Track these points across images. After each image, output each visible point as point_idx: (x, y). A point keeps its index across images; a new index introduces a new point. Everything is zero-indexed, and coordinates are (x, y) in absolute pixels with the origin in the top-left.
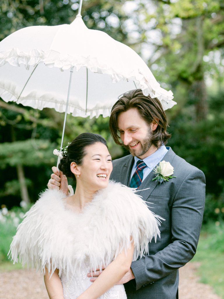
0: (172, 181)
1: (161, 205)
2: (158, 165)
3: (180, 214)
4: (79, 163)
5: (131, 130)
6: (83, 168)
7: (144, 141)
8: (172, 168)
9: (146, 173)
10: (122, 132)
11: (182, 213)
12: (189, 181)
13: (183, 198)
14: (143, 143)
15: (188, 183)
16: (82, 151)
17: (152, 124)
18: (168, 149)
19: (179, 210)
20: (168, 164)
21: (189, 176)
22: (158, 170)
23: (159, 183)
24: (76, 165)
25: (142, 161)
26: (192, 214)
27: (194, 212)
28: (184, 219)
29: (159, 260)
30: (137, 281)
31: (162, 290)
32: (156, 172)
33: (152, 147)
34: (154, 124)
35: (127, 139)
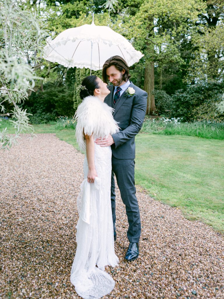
1: (129, 107)
2: (127, 88)
3: (136, 111)
5: (113, 75)
7: (119, 79)
8: (134, 90)
9: (121, 93)
10: (109, 76)
11: (137, 110)
12: (142, 96)
13: (139, 104)
14: (118, 81)
17: (122, 72)
18: (130, 82)
20: (132, 88)
21: (142, 94)
22: (128, 91)
23: (128, 97)
25: (120, 87)
26: (141, 111)
27: (142, 111)
28: (138, 113)
29: (125, 133)
30: (116, 144)
31: (130, 146)
32: (127, 92)
33: (123, 81)
34: (123, 71)
35: (111, 79)
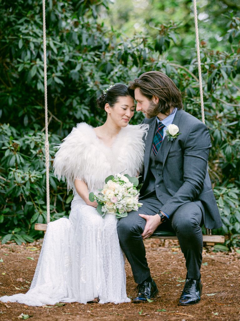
0: (179, 138)
4: (112, 105)
6: (113, 110)
12: (191, 134)
15: (191, 135)
16: (116, 99)
19: (188, 158)
24: (109, 106)
25: (161, 123)
